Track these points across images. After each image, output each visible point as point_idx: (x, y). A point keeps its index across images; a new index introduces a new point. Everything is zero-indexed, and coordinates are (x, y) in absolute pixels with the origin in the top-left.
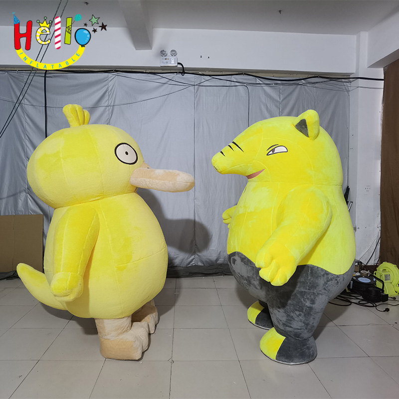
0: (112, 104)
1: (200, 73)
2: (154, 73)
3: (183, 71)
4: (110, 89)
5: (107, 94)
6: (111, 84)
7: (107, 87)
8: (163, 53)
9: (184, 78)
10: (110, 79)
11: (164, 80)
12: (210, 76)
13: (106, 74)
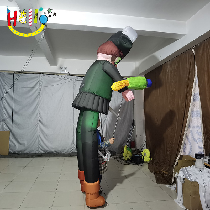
0: (41, 86)
1: (76, 75)
2: (58, 75)
3: (69, 75)
4: (40, 80)
5: (39, 82)
6: (41, 78)
7: (39, 79)
8: (61, 68)
9: (70, 77)
10: (40, 77)
11: (62, 78)
12: (80, 77)
13: (39, 75)
